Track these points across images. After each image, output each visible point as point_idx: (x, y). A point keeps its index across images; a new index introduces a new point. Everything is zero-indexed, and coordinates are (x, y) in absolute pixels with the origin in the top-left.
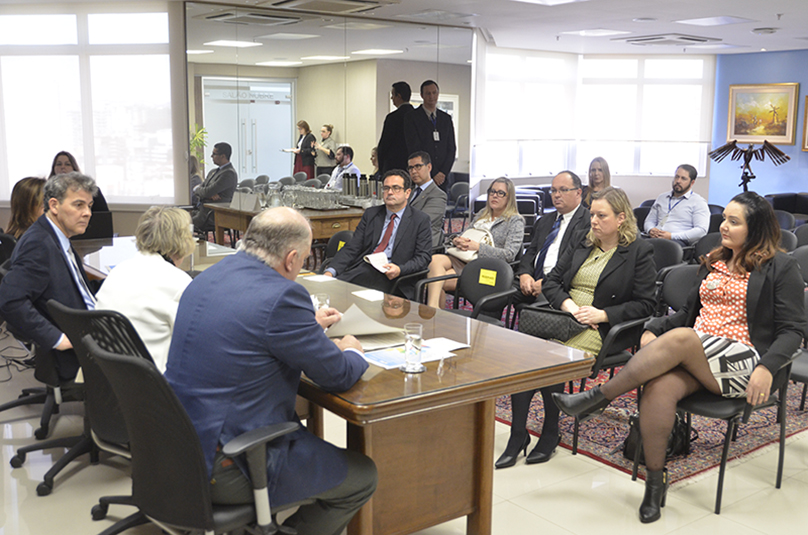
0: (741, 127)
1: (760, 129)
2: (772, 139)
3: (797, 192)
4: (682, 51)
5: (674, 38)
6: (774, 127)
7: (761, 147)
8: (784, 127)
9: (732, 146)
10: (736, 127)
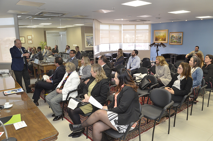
0: (157, 39)
1: (160, 40)
2: (162, 42)
3: (168, 53)
4: (143, 23)
5: (139, 20)
6: (163, 39)
7: (160, 44)
8: (165, 39)
9: (154, 43)
10: (155, 39)
